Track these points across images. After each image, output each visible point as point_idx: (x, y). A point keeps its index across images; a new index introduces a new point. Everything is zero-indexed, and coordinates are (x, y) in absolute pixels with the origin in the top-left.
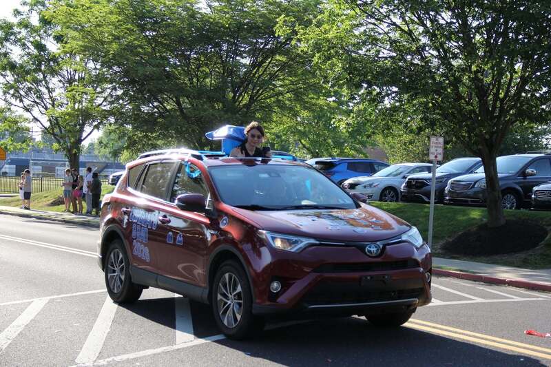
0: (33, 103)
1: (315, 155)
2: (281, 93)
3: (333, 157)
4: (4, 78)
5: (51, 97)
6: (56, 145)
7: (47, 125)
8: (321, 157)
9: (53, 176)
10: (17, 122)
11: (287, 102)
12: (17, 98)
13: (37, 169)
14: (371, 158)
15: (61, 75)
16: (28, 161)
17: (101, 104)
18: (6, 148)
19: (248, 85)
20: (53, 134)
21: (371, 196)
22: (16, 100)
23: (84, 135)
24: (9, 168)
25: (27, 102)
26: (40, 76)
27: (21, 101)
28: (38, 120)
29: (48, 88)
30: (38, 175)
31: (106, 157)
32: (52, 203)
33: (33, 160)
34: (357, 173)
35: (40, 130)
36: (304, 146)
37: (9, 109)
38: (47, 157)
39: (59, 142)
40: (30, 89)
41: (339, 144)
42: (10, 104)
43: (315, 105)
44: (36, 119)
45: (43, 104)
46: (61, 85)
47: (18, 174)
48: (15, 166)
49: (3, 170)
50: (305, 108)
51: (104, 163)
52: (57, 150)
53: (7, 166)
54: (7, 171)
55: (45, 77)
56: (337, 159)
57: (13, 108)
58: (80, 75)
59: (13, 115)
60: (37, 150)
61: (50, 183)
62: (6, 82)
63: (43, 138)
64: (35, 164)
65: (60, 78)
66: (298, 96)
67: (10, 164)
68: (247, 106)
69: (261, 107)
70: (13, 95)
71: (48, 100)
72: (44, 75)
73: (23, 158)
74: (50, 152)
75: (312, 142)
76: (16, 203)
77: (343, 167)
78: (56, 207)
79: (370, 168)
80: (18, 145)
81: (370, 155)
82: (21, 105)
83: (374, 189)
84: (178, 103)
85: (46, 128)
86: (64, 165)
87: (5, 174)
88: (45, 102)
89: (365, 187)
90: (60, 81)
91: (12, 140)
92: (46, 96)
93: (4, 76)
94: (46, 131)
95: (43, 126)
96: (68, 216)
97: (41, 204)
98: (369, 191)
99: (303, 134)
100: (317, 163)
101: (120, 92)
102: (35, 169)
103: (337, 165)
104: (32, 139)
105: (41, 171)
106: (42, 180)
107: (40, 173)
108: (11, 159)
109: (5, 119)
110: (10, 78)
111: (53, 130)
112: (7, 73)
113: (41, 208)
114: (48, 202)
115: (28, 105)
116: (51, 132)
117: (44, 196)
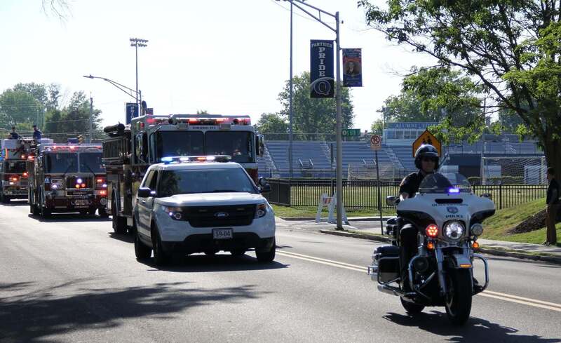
0: (483, 58)
4: (437, 18)
5: (513, 46)
6: (521, 128)
7: (508, 93)
9: (521, 181)
10: (458, 93)
12: (457, 51)
13: (493, 171)
15: (529, 6)
16: (478, 157)
18: (441, 137)
20: (520, 111)
22: (456, 55)
24: (448, 171)
25: (473, 56)
27: (465, 56)
28: (492, 87)
29: (507, 30)
30: (495, 181)
32: (517, 228)
33: (485, 155)
35: (496, 103)
37: (447, 71)
38: (510, 149)
39: (527, 123)
40: (479, 36)
42: (448, 62)
44: (488, 86)
46: (531, 22)
48: (456, 167)
52: (524, 137)
53: (444, 167)
55: (502, 11)
57: (454, 69)
59: (453, 80)
60: (491, 138)
61: (514, 193)
62: (440, 26)
63: (501, 117)
64: (490, 162)
65: (528, 10)
67: (449, 163)
70: (450, 48)
71: (508, 51)
72: (501, 8)
73: (471, 152)
74: (514, 140)
78: (525, 235)
80: (460, 131)
82: (464, 62)
85: (505, 100)
86: (538, 162)
88: (504, 55)
90: (529, 16)
92: (506, 45)
93: (438, 16)
94: (505, 104)
95: (501, 96)
96: (542, 249)
97: (498, 231)
102: (491, 171)
104: (483, 119)
105: (500, 173)
106: (500, 189)
107: (500, 177)
108: (452, 156)
109: (440, 89)
110: (447, 17)
111: (517, 102)
112: (443, 11)
113: (500, 236)
114: (511, 227)
115: (475, 62)
116: (514, 105)
117: (504, 216)
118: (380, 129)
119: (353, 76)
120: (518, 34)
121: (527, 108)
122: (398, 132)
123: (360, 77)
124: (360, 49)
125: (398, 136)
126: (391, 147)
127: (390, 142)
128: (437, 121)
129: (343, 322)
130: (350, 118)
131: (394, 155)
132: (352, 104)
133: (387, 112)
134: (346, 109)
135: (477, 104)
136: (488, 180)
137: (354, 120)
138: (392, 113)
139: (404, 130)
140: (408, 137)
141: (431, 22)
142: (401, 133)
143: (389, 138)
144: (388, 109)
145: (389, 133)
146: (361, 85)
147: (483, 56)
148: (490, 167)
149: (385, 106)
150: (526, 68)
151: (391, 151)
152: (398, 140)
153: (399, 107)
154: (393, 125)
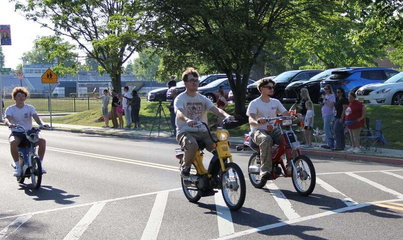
0: (79, 32)
1: (330, 66)
2: (298, 12)
3: (348, 67)
4: (53, 10)
5: (94, 26)
6: (100, 68)
7: (92, 50)
8: (336, 67)
11: (304, 19)
12: (65, 27)
13: (84, 90)
14: (381, 66)
15: (102, 6)
16: (75, 83)
17: (138, 29)
18: (57, 73)
19: (268, 5)
20: (97, 58)
21: (384, 101)
22: (65, 29)
23: (124, 58)
24: (59, 90)
26: (84, 7)
27: (69, 30)
28: (84, 47)
29: (91, 17)
30: (85, 95)
31: (143, 76)
32: (99, 120)
33: (79, 82)
34: (371, 81)
35: (86, 55)
36: (320, 58)
37: (58, 38)
38: (92, 79)
39: (103, 65)
40: (77, 20)
41: (352, 55)
42: (59, 33)
43: (329, 20)
44: (82, 46)
45: (88, 33)
46: (103, 14)
47: (67, 95)
48: (64, 88)
49: (54, 92)
50: (321, 24)
51: (141, 82)
52: (102, 73)
53: (57, 88)
54: (58, 92)
55: (88, 8)
56: (352, 68)
57: (61, 37)
58: (119, 4)
59: (60, 42)
60: (83, 74)
61: (96, 101)
62: (55, 14)
63: (87, 62)
64: (82, 86)
65: (102, 8)
66: (314, 12)
67: (60, 86)
68: (269, 24)
69: (281, 25)
70: (62, 26)
71: (91, 28)
72: (87, 6)
73: (71, 80)
74: (94, 74)
75: (327, 54)
76: (68, 121)
77: (358, 76)
79: (382, 75)
80: (68, 70)
81: (381, 63)
82: (69, 33)
83: (387, 94)
84: (206, 25)
85: (91, 53)
86: (107, 85)
87: (56, 96)
88: (89, 30)
89: (378, 93)
90: (102, 11)
91: (63, 65)
92: (91, 25)
93: (53, 9)
94: (91, 56)
95: (88, 51)
96: (112, 131)
97: (89, 121)
98: (381, 96)
99: (320, 48)
100: (333, 73)
101: (155, 19)
102: (82, 90)
103: (351, 74)
104: (78, 63)
105: (87, 91)
106: (88, 100)
107: (87, 93)
108: (60, 82)
109: (55, 47)
110: (58, 10)
111: (97, 54)
112: (57, 6)
113: (90, 124)
114: (96, 119)
115: (75, 33)
116: (95, 56)
117: (92, 113)
118: (21, 68)
119: (6, 39)
120: (97, 20)
121: (103, 58)
122: (31, 70)
123: (10, 40)
124: (9, 25)
125: (31, 71)
126: (28, 78)
127: (27, 75)
128: (52, 64)
129: (9, 173)
130: (3, 62)
131: (29, 82)
132: (4, 54)
133: (25, 59)
134: (1, 57)
135: (76, 56)
136: (81, 95)
137: (5, 63)
138: (27, 60)
139: (34, 69)
140: (36, 73)
141: (50, 12)
142: (33, 70)
143: (26, 73)
144: (25, 58)
145: (26, 70)
146: (11, 45)
147: (78, 30)
148: (82, 88)
149: (23, 57)
150: (101, 37)
151: (27, 79)
152: (31, 74)
153: (31, 57)
154: (28, 66)
